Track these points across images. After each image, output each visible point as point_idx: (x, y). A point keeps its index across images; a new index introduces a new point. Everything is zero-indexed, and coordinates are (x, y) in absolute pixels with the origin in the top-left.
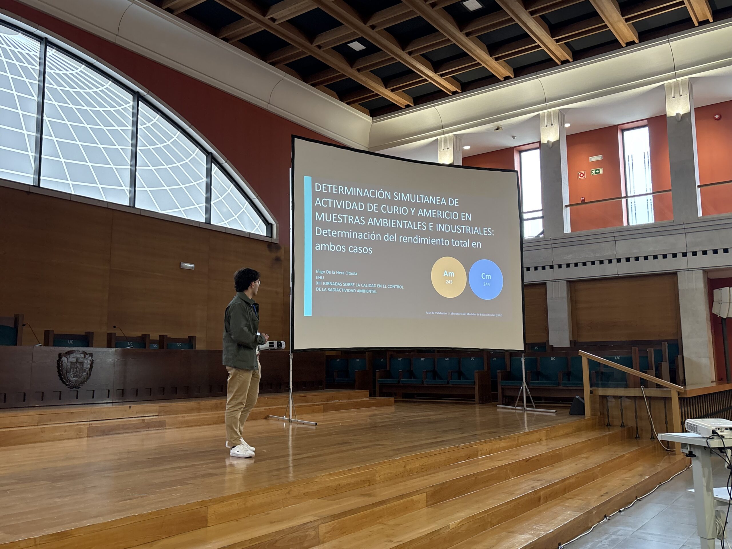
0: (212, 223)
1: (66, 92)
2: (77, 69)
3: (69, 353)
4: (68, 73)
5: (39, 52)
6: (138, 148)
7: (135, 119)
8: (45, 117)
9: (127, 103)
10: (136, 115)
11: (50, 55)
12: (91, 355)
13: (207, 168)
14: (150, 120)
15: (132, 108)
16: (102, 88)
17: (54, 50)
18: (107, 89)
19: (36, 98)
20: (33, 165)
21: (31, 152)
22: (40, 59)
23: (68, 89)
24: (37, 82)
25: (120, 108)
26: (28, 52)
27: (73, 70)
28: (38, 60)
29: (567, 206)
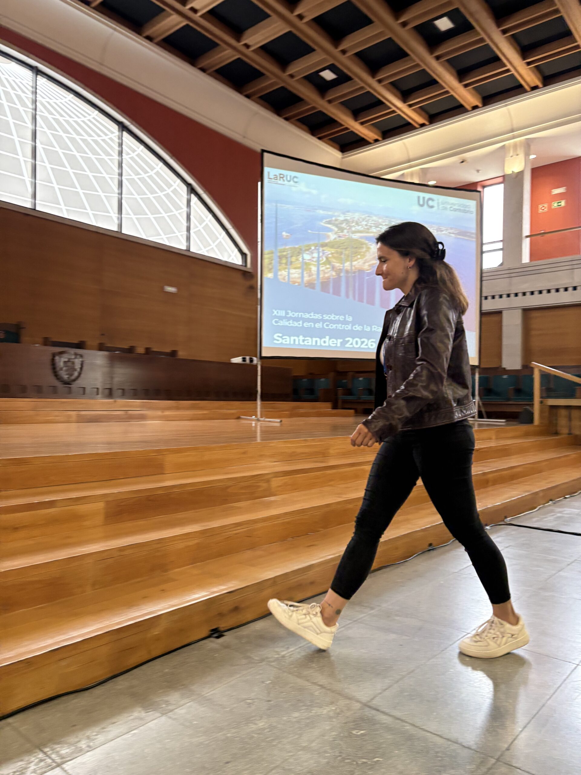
0: (191, 250)
1: (57, 121)
2: (66, 98)
3: (61, 353)
4: (57, 101)
5: (31, 81)
6: (123, 177)
7: (120, 149)
9: (113, 132)
10: (121, 145)
11: (41, 84)
12: (81, 356)
13: (187, 199)
14: (134, 151)
15: (117, 137)
16: (89, 118)
17: (45, 79)
18: (94, 118)
19: (29, 125)
20: (30, 190)
21: (27, 177)
22: (32, 87)
23: (58, 117)
24: (31, 110)
25: (106, 138)
26: (20, 80)
27: (62, 99)
28: (31, 89)
29: (527, 237)
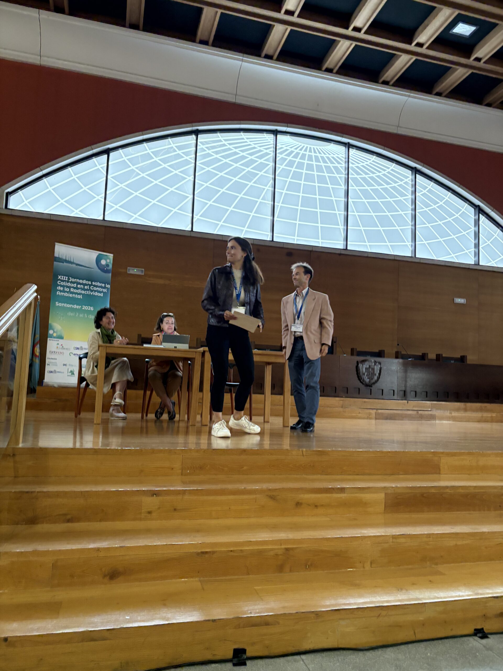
0: (480, 264)
1: (364, 179)
2: (370, 160)
3: (363, 361)
4: (364, 164)
5: (344, 154)
6: (417, 211)
7: (414, 189)
8: (350, 200)
9: (407, 177)
10: (414, 186)
11: (352, 154)
13: (475, 220)
14: (425, 188)
15: (411, 181)
16: (388, 170)
17: (354, 150)
18: (392, 170)
19: (343, 187)
20: (343, 235)
21: (342, 226)
22: (345, 158)
23: (364, 176)
24: (344, 176)
25: (402, 183)
26: (337, 155)
27: (367, 161)
28: (344, 160)
